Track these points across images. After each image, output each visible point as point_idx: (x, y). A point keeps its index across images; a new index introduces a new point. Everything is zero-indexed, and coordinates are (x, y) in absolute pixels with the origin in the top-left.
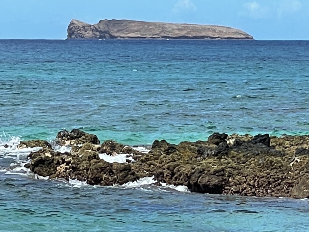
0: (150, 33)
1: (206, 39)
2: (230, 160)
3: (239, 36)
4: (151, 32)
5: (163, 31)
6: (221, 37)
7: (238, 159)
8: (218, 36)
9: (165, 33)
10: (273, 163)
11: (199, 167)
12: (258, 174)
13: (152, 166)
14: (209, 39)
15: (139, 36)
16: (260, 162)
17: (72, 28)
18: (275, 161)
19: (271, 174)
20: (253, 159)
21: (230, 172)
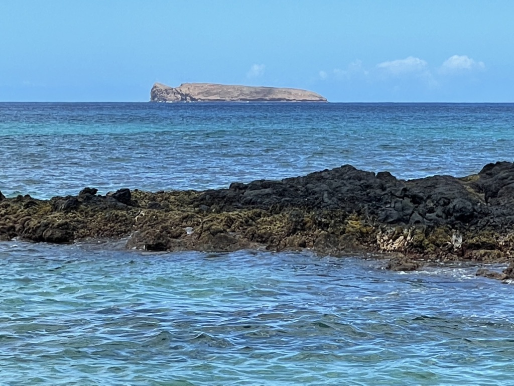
0: (229, 96)
1: (282, 101)
2: (79, 214)
3: (313, 99)
4: (230, 94)
5: (242, 94)
6: (297, 99)
7: (86, 213)
8: (293, 99)
9: (243, 96)
10: (118, 217)
11: (45, 221)
12: (103, 227)
13: (8, 220)
14: (285, 101)
15: (219, 98)
16: (107, 216)
17: (155, 91)
18: (120, 215)
19: (114, 228)
20: (101, 213)
21: (75, 225)
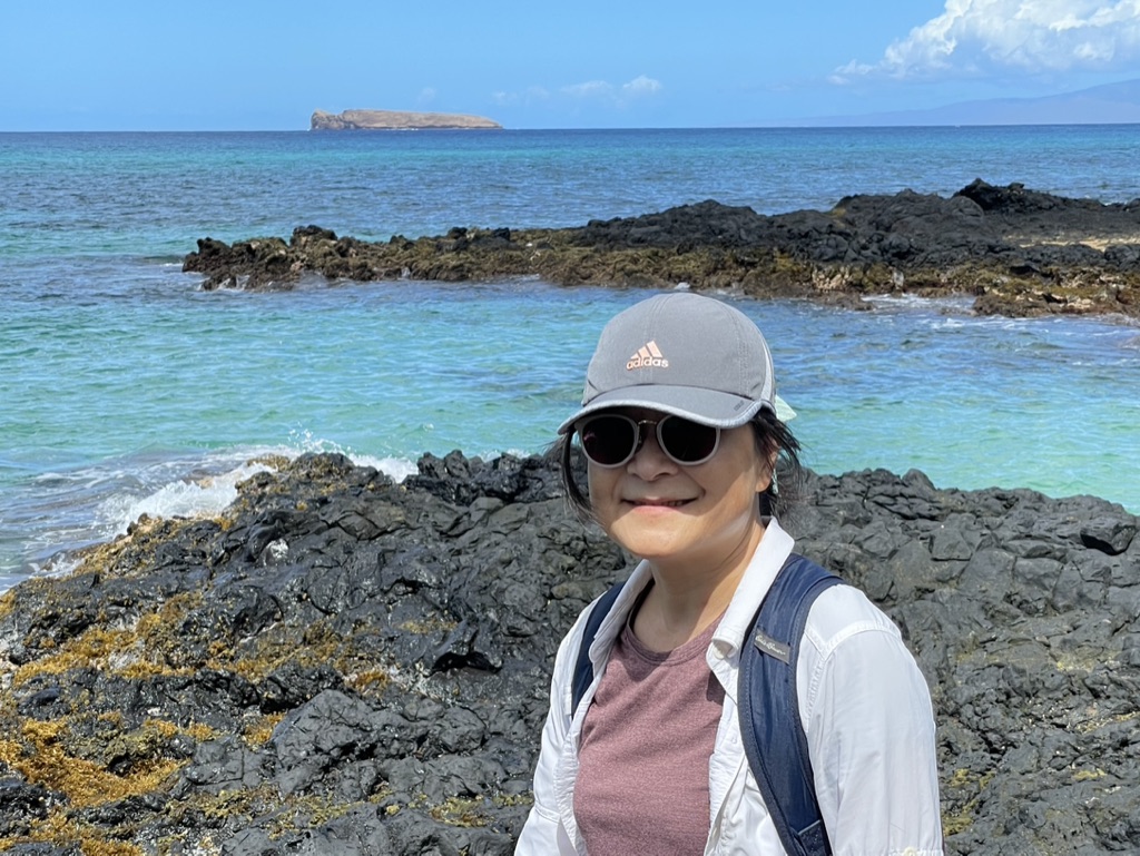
0: (396, 123)
2: (469, 255)
3: (488, 126)
5: (409, 121)
7: (477, 254)
9: (411, 123)
14: (457, 128)
15: (385, 126)
17: (316, 119)
20: (493, 253)
21: (468, 267)
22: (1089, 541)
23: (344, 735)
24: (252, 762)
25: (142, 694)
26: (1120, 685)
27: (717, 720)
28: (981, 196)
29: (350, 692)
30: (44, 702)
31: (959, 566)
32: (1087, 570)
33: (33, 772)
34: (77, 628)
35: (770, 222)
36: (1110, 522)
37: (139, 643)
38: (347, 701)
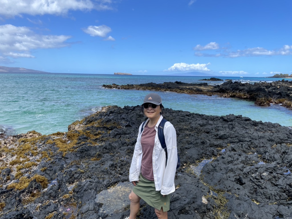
22: (187, 115)
23: (117, 133)
24: (108, 135)
25: (97, 128)
26: (190, 129)
27: (156, 134)
28: (177, 82)
29: (117, 128)
30: (88, 129)
31: (175, 118)
32: (187, 118)
33: (87, 135)
34: (91, 122)
35: (157, 84)
36: (189, 114)
37: (97, 123)
38: (117, 129)
